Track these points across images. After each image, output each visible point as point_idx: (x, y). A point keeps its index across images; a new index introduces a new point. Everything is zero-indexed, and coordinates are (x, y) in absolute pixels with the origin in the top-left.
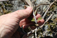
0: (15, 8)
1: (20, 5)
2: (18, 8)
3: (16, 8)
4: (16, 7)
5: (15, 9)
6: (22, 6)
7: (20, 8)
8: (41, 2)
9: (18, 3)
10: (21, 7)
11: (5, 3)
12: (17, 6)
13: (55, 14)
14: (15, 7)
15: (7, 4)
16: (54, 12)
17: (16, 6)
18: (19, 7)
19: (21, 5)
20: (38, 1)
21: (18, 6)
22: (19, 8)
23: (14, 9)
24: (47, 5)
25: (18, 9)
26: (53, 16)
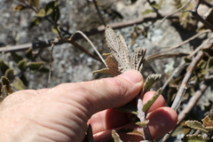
0: (61, 70)
1: (77, 59)
2: (70, 70)
3: (65, 72)
4: (63, 66)
5: (60, 75)
6: (84, 62)
7: (79, 72)
8: (156, 44)
9: (72, 50)
10: (81, 67)
11: (20, 58)
12: (67, 62)
13: (212, 90)
14: (60, 66)
15: (25, 60)
16: (205, 83)
17: (63, 62)
18: (76, 67)
19: (82, 60)
20: (144, 43)
21: (70, 63)
22: (74, 70)
23: (56, 76)
25: (73, 73)
26: (203, 97)
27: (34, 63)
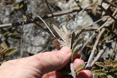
0: (28, 39)
1: (37, 32)
2: (32, 39)
3: (30, 40)
4: (29, 37)
5: (27, 42)
6: (40, 34)
7: (37, 40)
9: (34, 28)
10: (38, 37)
11: (5, 31)
12: (31, 35)
13: (110, 49)
14: (27, 37)
16: (106, 45)
17: (28, 34)
18: (36, 37)
19: (39, 33)
20: (73, 24)
21: (32, 35)
22: (35, 39)
23: (25, 42)
24: (92, 32)
25: (34, 40)
26: (105, 53)
27: (13, 34)
